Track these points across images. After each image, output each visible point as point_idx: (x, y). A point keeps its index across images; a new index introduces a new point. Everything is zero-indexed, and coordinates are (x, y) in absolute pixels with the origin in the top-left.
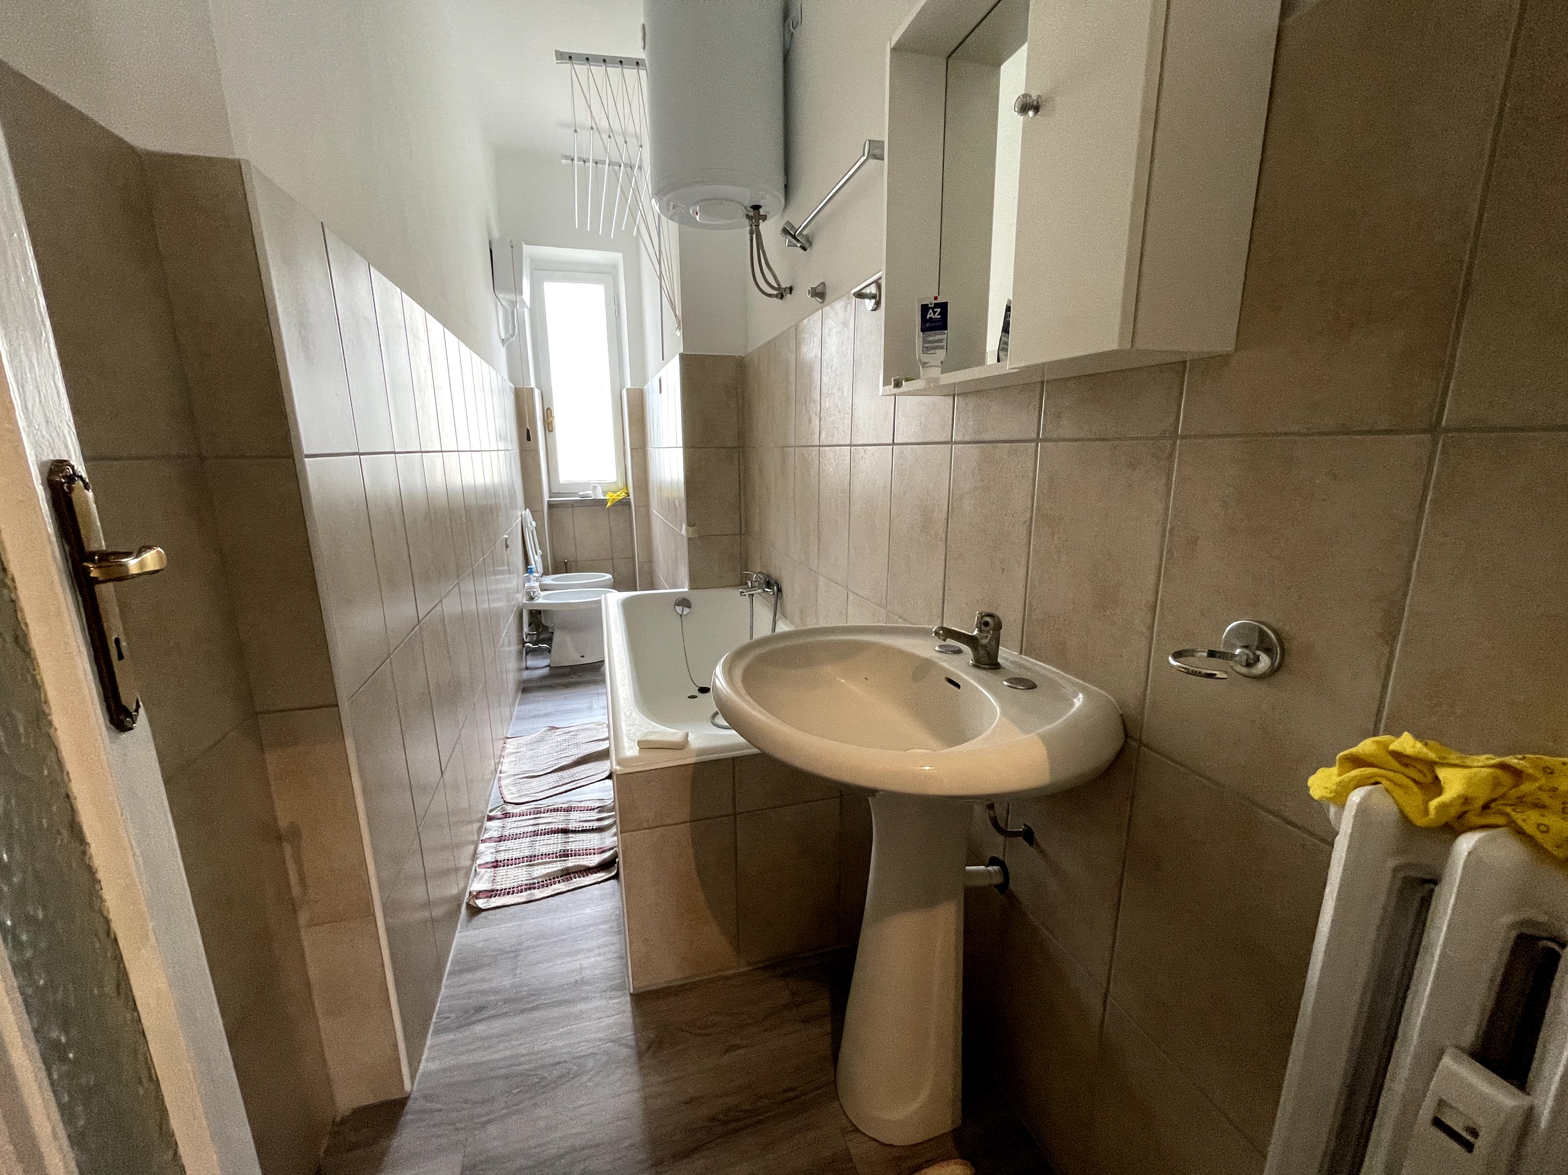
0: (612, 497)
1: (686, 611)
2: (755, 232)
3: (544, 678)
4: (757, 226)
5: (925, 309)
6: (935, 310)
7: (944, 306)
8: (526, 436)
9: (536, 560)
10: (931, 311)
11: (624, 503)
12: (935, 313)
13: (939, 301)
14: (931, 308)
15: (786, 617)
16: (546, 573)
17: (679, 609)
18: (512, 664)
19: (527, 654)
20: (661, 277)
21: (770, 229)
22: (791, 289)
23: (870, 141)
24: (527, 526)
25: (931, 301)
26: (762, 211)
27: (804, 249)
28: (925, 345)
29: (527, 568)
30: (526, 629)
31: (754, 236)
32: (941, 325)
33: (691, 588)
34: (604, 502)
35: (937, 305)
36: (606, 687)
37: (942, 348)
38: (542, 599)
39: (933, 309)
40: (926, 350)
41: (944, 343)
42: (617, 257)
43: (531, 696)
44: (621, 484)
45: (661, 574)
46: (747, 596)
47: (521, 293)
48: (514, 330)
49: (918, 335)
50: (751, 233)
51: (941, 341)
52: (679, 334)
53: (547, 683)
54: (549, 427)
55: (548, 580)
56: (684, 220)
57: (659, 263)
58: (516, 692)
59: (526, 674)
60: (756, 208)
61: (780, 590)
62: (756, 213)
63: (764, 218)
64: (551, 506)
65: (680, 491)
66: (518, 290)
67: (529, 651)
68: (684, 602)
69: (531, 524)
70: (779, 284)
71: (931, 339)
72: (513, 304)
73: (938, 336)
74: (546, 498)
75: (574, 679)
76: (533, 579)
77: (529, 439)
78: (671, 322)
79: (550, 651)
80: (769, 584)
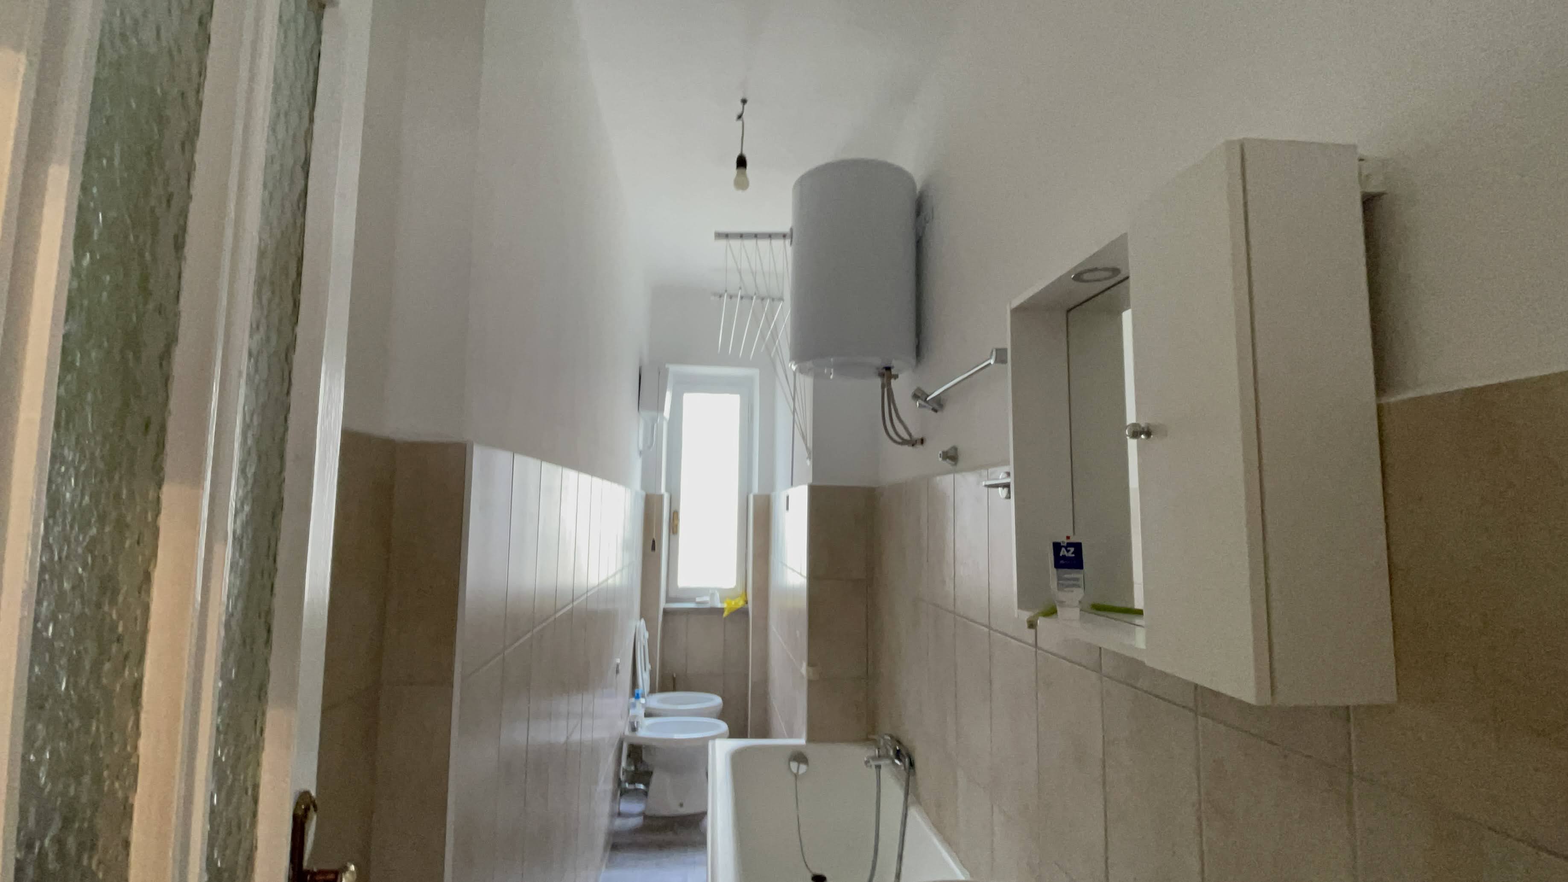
0: (728, 605)
1: (803, 768)
2: (887, 387)
3: (636, 831)
4: (889, 384)
5: (1057, 547)
6: (1068, 549)
7: (1078, 547)
8: (651, 546)
9: (644, 679)
10: (1063, 549)
11: (741, 613)
12: (1068, 551)
13: (1073, 540)
14: (1063, 546)
15: (920, 803)
16: (652, 691)
17: (794, 765)
18: (603, 807)
19: (621, 795)
20: (794, 411)
21: (902, 387)
22: (922, 441)
23: (997, 350)
24: (640, 639)
25: (1063, 540)
26: (893, 372)
27: (935, 411)
28: (1061, 582)
29: (634, 693)
30: (624, 764)
31: (886, 389)
32: (1076, 562)
33: (810, 739)
34: (722, 610)
35: (1070, 545)
36: (707, 856)
37: (1079, 586)
38: (648, 730)
39: (1066, 548)
40: (1061, 587)
41: (1081, 583)
42: (755, 372)
43: (620, 856)
44: (740, 591)
45: (778, 721)
46: (874, 767)
47: (663, 410)
48: (652, 444)
49: (1052, 570)
50: (883, 387)
51: (1077, 579)
52: (809, 463)
53: (640, 838)
54: (674, 529)
55: (656, 701)
56: (818, 376)
57: (794, 399)
58: (605, 850)
59: (619, 822)
60: (888, 369)
61: (912, 764)
62: (887, 373)
63: (896, 377)
64: (666, 612)
65: (802, 602)
66: (660, 408)
67: (624, 793)
68: (799, 757)
69: (644, 636)
70: (910, 435)
71: (1066, 576)
72: (654, 420)
73: (1071, 574)
74: (663, 605)
75: (669, 836)
76: (638, 705)
77: (653, 548)
78: (801, 450)
79: (646, 793)
80: (898, 754)
